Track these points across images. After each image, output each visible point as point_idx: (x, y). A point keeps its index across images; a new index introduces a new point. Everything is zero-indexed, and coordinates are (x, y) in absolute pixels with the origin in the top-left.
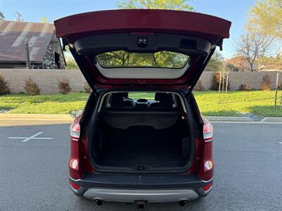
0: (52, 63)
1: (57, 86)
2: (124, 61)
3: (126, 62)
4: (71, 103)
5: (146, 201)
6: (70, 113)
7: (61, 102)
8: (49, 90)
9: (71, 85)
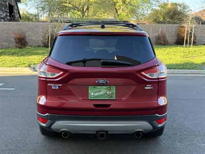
0: (6, 16)
1: (13, 39)
2: (83, 12)
3: (86, 14)
4: (29, 57)
5: (107, 132)
6: (29, 66)
7: (18, 56)
8: (4, 44)
9: (27, 39)
